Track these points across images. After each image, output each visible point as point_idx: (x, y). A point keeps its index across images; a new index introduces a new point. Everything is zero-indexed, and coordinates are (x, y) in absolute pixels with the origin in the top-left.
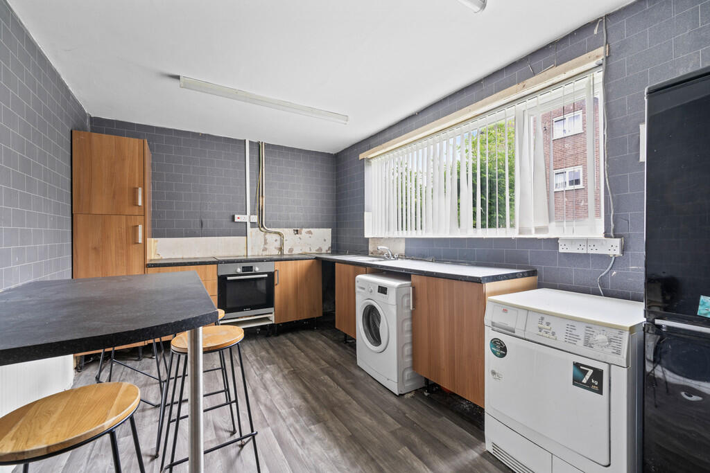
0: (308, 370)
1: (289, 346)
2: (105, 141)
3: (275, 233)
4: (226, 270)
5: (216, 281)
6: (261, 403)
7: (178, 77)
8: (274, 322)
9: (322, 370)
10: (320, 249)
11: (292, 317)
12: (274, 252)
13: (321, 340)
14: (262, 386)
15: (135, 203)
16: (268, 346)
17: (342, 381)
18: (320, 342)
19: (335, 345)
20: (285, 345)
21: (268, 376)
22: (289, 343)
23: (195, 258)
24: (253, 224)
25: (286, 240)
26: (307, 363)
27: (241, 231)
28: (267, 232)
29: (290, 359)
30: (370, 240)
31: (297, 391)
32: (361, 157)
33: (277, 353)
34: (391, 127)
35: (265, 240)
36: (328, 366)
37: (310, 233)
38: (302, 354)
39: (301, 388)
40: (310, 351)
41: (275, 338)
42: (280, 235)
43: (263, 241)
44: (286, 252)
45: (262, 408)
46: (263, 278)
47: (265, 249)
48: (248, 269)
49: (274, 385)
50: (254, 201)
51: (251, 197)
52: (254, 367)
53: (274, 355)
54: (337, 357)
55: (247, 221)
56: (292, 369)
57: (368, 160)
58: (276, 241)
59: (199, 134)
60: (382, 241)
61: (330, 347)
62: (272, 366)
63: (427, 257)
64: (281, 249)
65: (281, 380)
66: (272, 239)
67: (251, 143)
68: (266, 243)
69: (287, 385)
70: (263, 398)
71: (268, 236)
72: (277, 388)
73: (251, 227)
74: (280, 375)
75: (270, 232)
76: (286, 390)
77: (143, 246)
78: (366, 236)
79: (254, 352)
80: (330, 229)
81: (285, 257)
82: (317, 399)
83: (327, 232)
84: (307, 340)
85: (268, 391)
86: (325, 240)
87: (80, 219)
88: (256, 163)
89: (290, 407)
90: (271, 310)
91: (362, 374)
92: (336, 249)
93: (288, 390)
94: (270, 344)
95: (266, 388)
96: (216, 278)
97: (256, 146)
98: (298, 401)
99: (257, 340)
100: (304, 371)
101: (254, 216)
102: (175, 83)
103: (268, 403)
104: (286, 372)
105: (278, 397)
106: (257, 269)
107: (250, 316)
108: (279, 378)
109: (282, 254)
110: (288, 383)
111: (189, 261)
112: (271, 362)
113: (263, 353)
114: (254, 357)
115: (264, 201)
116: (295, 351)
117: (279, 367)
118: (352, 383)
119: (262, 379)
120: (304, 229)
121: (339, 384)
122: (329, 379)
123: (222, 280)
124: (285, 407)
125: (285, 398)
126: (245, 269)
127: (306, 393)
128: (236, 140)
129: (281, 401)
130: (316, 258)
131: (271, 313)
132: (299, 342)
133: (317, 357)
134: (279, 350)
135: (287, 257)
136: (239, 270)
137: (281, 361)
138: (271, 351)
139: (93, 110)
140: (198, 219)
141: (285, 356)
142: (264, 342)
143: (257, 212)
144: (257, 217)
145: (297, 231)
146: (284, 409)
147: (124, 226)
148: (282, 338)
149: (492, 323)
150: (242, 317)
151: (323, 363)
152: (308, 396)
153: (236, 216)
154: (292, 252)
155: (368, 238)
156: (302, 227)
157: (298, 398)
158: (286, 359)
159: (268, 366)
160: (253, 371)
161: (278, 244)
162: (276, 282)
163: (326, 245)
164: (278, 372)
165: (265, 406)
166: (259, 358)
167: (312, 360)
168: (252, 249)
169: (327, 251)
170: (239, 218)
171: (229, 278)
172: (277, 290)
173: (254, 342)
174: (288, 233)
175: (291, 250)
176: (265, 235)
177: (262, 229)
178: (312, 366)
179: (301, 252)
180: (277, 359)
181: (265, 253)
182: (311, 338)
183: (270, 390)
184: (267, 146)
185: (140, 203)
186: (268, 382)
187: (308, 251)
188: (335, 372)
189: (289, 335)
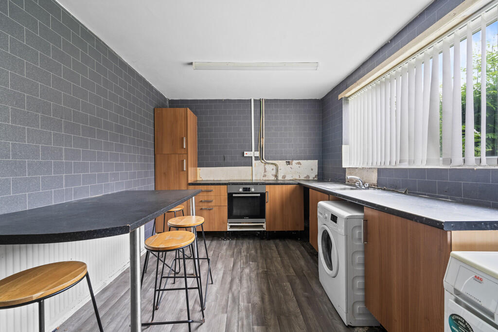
0: (277, 274)
1: (273, 250)
2: (169, 112)
3: (272, 164)
4: (233, 189)
5: (226, 197)
6: (231, 291)
7: (191, 64)
8: (265, 230)
9: (288, 276)
10: (308, 176)
11: (278, 228)
12: (271, 178)
13: (299, 250)
14: (240, 278)
15: (183, 147)
16: (258, 247)
17: (300, 292)
18: (298, 252)
19: (309, 257)
20: (271, 249)
21: (247, 271)
22: (274, 248)
23: (220, 181)
24: (257, 158)
25: (280, 169)
26: (279, 267)
27: (248, 162)
28: (266, 163)
29: (269, 261)
30: (347, 170)
31: (261, 290)
32: (340, 97)
33: (262, 253)
34: (364, 64)
35: (265, 169)
36: (295, 274)
37: (299, 163)
38: (280, 259)
39: (264, 288)
40: (286, 258)
41: (266, 242)
42: (276, 165)
43: (263, 170)
44: (280, 178)
45: (230, 296)
46: (257, 197)
47: (265, 176)
48: (246, 190)
49: (247, 280)
50: (257, 141)
51: (255, 139)
52: (242, 261)
53: (259, 254)
54: (305, 268)
55: (252, 155)
56: (266, 270)
57: (347, 99)
58: (273, 169)
59: (222, 100)
60: (357, 170)
61: (304, 257)
62: (253, 263)
63: (400, 188)
64: (276, 176)
65: (254, 277)
66: (270, 168)
67: (255, 100)
68: (265, 171)
69: (256, 282)
70: (234, 287)
71: (267, 166)
72: (247, 283)
73: (255, 160)
74: (255, 272)
75: (268, 163)
76: (253, 286)
77: (186, 172)
78: (343, 166)
79: (248, 249)
80: (317, 161)
81: (279, 182)
82: (271, 301)
83: (315, 163)
84: (289, 247)
85: (241, 283)
86: (312, 170)
87: (158, 156)
88: (258, 115)
89: (249, 302)
90: (263, 220)
91: (320, 292)
92: (322, 177)
93: (254, 287)
94: (261, 245)
95: (241, 281)
96: (227, 194)
97: (258, 102)
98: (256, 299)
99: (254, 240)
100: (273, 273)
101: (256, 152)
102: (190, 67)
103: (236, 293)
104: (260, 271)
105: (245, 290)
106: (253, 190)
107: (249, 223)
108: (253, 275)
109: (277, 180)
110: (258, 280)
111: (218, 182)
112: (254, 260)
113: (253, 252)
114: (245, 254)
115: (263, 141)
116: (275, 254)
117: (258, 265)
118: (307, 297)
119: (242, 272)
120: (294, 161)
121: (295, 295)
122: (290, 286)
123: (230, 196)
124: (246, 301)
125: (249, 293)
126: (245, 189)
127: (266, 293)
128: (245, 100)
129: (244, 294)
130: (299, 184)
131: (264, 223)
132: (281, 248)
133: (290, 264)
134: (264, 252)
135: (281, 182)
136: (241, 190)
137: (261, 261)
138: (259, 251)
139: (169, 96)
140: (222, 156)
141: (266, 258)
142: (258, 243)
143: (259, 149)
144: (258, 152)
145: (289, 162)
146: (244, 302)
147: (177, 161)
148: (272, 243)
149: (455, 290)
150: (243, 223)
151: (292, 270)
152: (267, 297)
153: (245, 152)
154: (285, 178)
155: (346, 168)
156: (293, 160)
157: (258, 295)
158: (266, 260)
159: (251, 263)
160: (239, 264)
161: (274, 172)
162: (266, 200)
163: (314, 174)
164: (255, 270)
165: (233, 294)
166: (248, 254)
167: (284, 266)
168: (256, 175)
169: (314, 178)
170: (247, 154)
171: (234, 195)
172: (268, 206)
173: (251, 241)
174: (281, 164)
175: (284, 177)
176: (264, 165)
177: (262, 161)
178: (282, 271)
179: (291, 179)
180: (259, 259)
181: (264, 179)
182: (292, 247)
183: (243, 282)
184: (266, 101)
185: (185, 147)
186: (244, 276)
187: (297, 178)
188: (298, 281)
189: (277, 241)
